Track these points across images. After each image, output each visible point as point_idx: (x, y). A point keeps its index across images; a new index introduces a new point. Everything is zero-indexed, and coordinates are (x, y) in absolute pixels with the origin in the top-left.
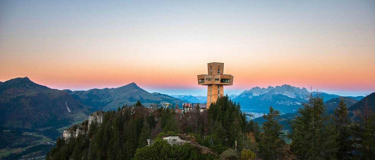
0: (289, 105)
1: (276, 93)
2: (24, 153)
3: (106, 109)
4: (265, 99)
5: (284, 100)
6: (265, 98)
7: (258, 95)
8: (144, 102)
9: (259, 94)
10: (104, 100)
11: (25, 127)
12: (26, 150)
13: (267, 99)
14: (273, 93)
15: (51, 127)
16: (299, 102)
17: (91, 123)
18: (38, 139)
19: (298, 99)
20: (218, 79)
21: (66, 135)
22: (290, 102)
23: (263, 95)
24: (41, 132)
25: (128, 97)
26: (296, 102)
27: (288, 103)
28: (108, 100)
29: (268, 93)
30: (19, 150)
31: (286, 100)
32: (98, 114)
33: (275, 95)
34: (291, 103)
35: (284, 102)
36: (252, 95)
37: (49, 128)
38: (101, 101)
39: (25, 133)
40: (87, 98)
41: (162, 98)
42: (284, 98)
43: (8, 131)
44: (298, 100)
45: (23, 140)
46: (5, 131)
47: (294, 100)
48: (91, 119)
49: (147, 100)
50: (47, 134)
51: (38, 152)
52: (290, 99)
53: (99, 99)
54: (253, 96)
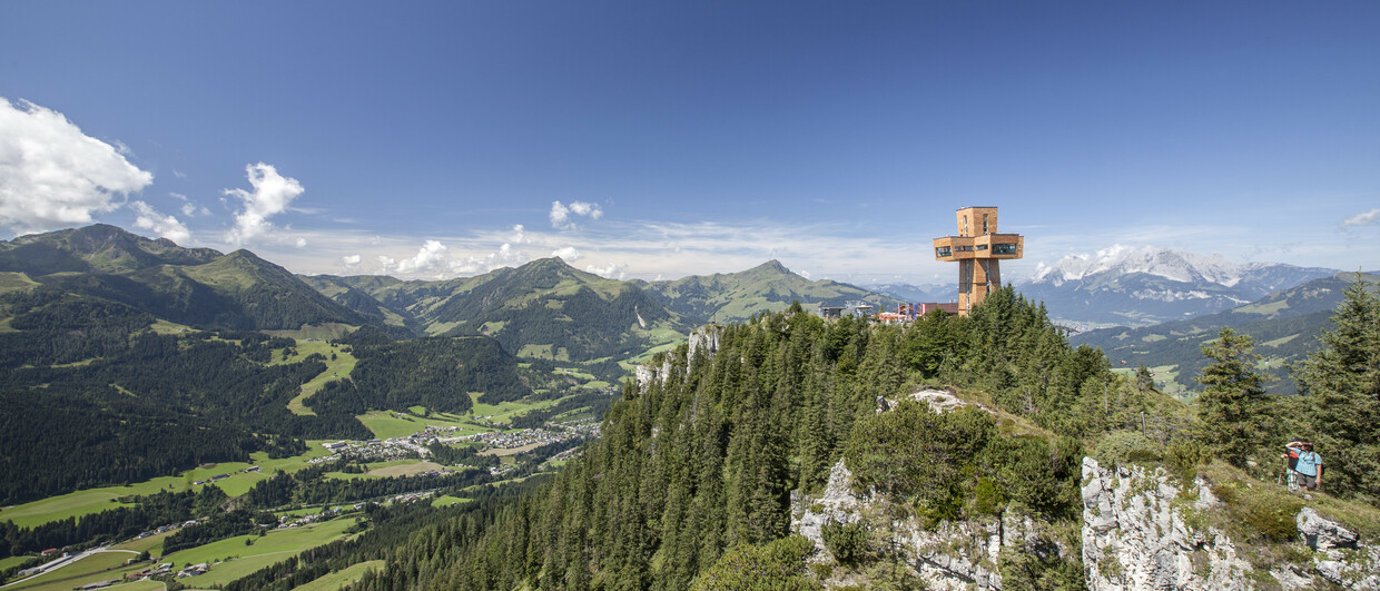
0: (1170, 300)
1: (1130, 271)
2: (556, 410)
3: (720, 318)
4: (1100, 288)
5: (1155, 288)
6: (1100, 283)
7: (1079, 277)
8: (802, 302)
9: (1082, 274)
10: (713, 300)
11: (557, 359)
12: (560, 405)
13: (1106, 286)
14: (1122, 271)
15: (606, 358)
16: (1200, 290)
17: (693, 351)
18: (583, 382)
19: (1197, 283)
20: (986, 247)
21: (643, 375)
22: (1175, 292)
23: (1093, 277)
24: (586, 367)
25: (764, 292)
26: (1191, 292)
27: (1169, 297)
28: (721, 299)
29: (1106, 272)
30: (545, 405)
31: (1161, 287)
32: (708, 331)
33: (1126, 275)
34: (1177, 295)
35: (1154, 292)
36: (1062, 277)
37: (603, 360)
38: (708, 303)
39: (559, 371)
40: (678, 295)
41: (839, 291)
42: (1155, 282)
43: (528, 365)
44: (1199, 286)
45: (553, 384)
46: (521, 365)
47: (1185, 287)
48: (693, 341)
49: (807, 297)
50: (599, 372)
51: (583, 409)
52: (1175, 286)
53: (703, 298)
54: (1063, 280)
